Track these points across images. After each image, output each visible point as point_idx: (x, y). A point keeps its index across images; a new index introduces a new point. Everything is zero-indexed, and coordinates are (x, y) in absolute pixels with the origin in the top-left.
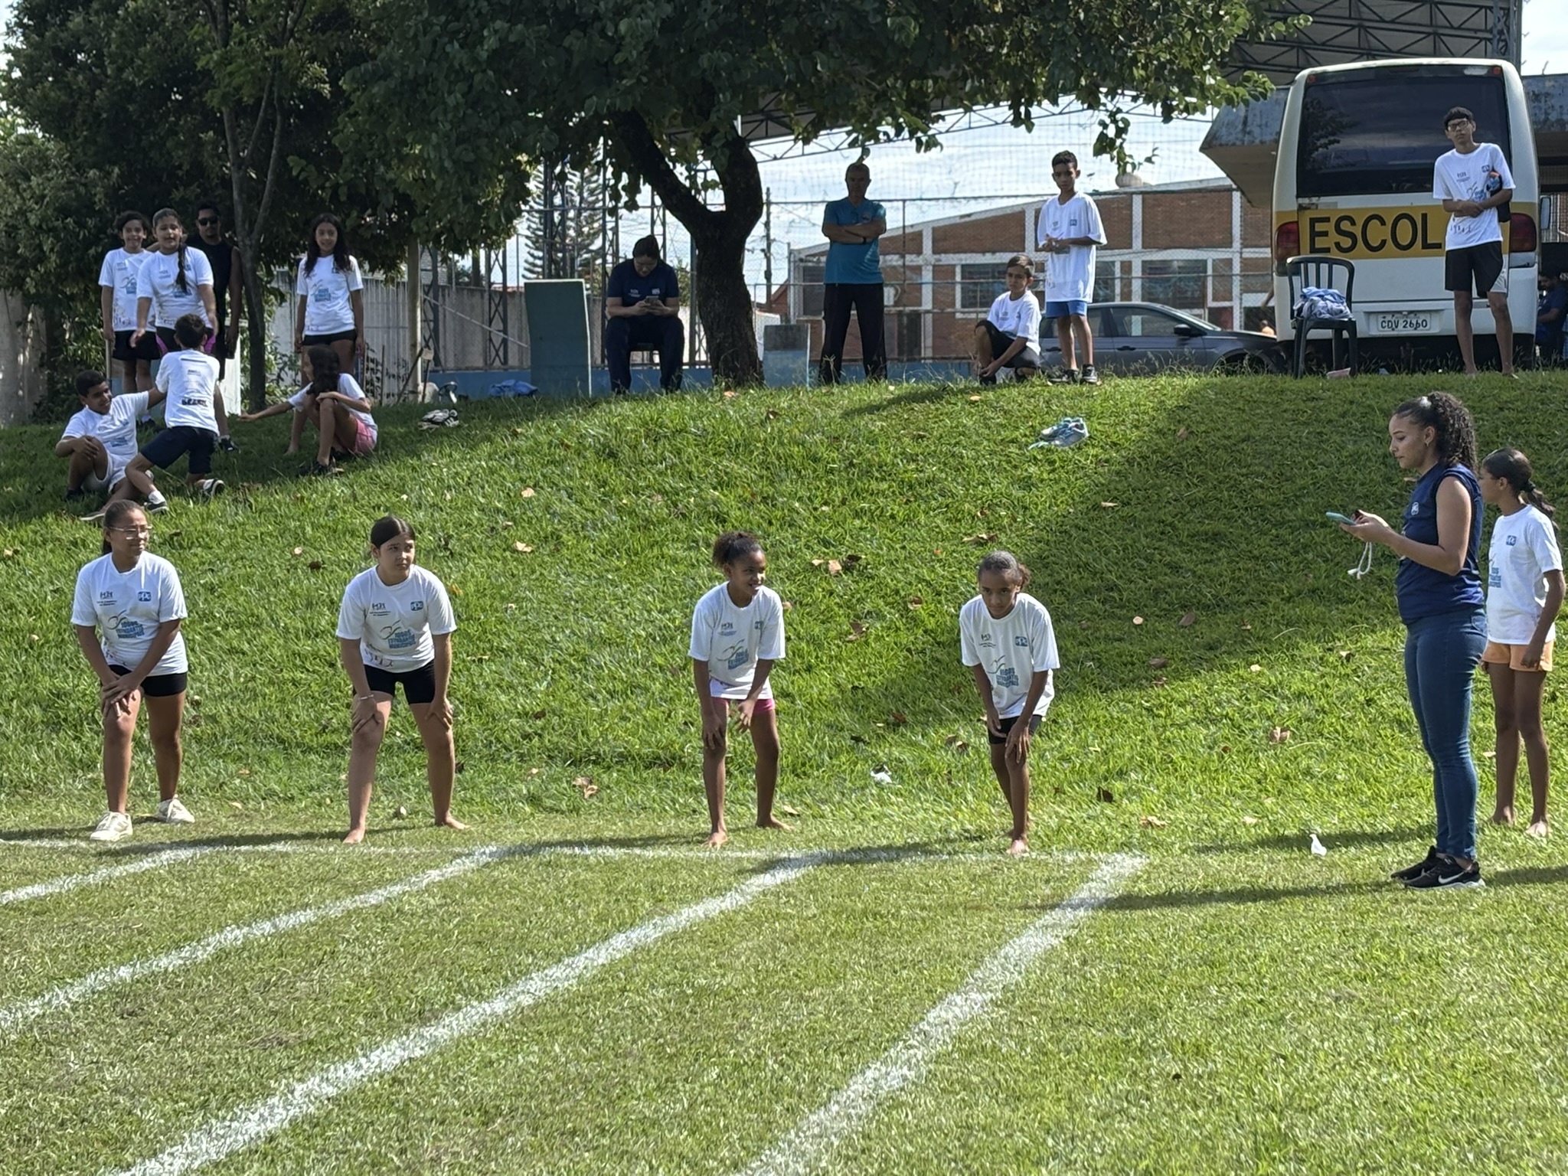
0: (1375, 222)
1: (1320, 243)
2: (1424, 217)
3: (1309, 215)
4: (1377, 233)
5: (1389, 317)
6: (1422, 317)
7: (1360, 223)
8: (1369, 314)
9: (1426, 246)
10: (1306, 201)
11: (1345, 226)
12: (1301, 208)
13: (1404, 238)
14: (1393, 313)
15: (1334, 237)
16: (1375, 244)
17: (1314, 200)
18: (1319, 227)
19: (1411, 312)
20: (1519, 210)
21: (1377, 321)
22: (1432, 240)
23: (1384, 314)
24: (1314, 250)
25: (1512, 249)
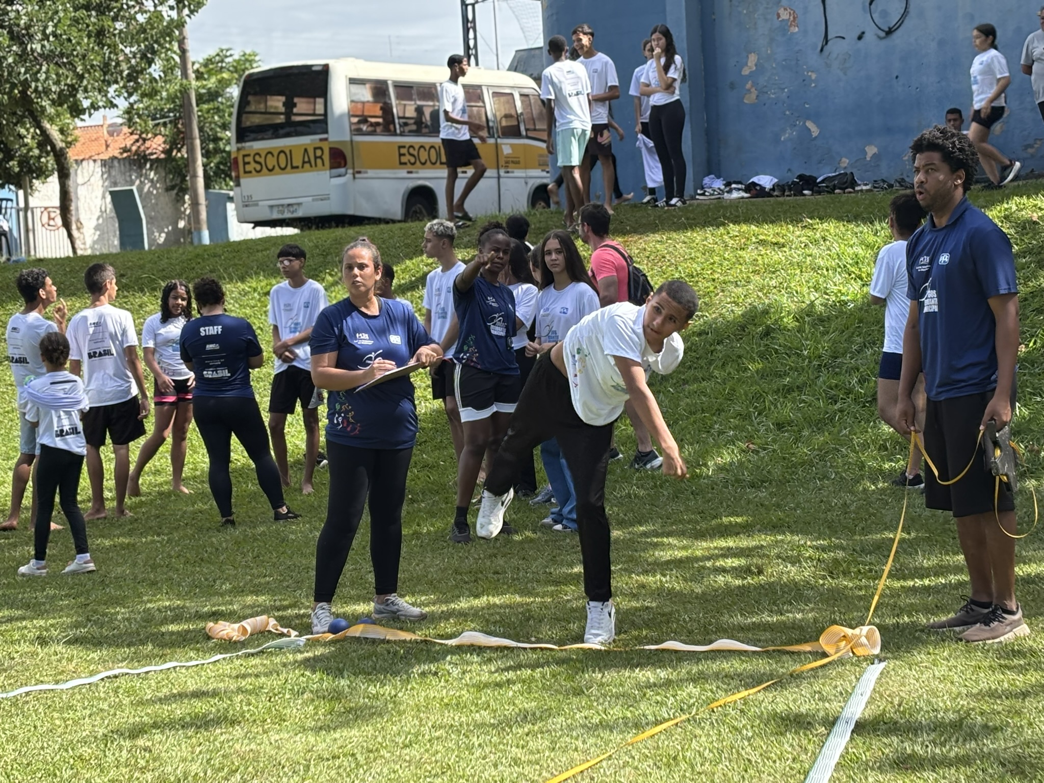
0: (269, 156)
1: (248, 168)
2: (291, 151)
3: (242, 153)
4: (271, 162)
5: (281, 208)
6: (295, 207)
7: (263, 156)
8: (271, 207)
9: (293, 167)
10: (239, 145)
11: (257, 158)
12: (239, 149)
13: (283, 165)
14: (282, 205)
15: (253, 165)
16: (270, 167)
17: (243, 144)
18: (247, 160)
19: (289, 205)
20: (332, 146)
21: (275, 210)
22: (295, 164)
23: (278, 206)
24: (245, 172)
25: (332, 167)
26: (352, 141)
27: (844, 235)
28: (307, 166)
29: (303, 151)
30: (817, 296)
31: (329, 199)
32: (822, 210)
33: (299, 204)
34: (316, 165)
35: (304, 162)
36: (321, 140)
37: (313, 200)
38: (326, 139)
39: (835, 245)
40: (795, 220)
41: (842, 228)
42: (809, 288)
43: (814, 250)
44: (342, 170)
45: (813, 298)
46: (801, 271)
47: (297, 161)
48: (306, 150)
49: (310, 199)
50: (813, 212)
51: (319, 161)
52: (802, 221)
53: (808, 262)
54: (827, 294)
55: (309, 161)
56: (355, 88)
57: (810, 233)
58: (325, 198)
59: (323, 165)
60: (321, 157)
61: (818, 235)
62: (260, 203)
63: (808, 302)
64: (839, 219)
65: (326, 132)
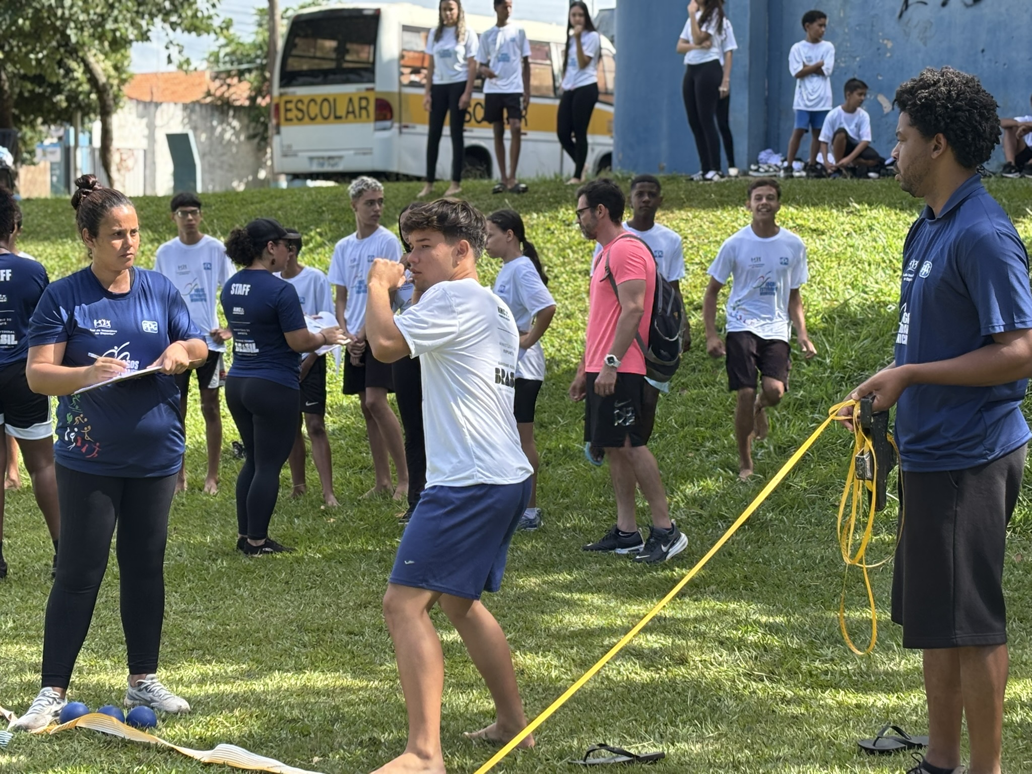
0: (312, 104)
1: (290, 115)
2: (335, 100)
3: (285, 98)
4: (314, 110)
5: (321, 161)
6: (336, 160)
7: (306, 102)
8: (311, 159)
9: (338, 118)
10: (283, 90)
11: (300, 105)
12: (281, 95)
13: (326, 114)
14: (323, 158)
15: (295, 112)
16: (313, 115)
17: (286, 90)
18: (289, 106)
19: (330, 158)
20: (380, 96)
21: (315, 162)
22: (338, 114)
23: (318, 158)
24: (287, 120)
25: (378, 119)
26: (400, 94)
27: (894, 224)
28: (351, 116)
29: (347, 100)
30: (853, 293)
31: (371, 153)
32: (874, 194)
33: (340, 157)
34: (360, 116)
35: (348, 113)
36: (368, 89)
37: (356, 154)
38: (372, 89)
39: (882, 235)
40: (841, 204)
41: (894, 217)
42: (845, 284)
43: (857, 240)
44: (387, 123)
45: (848, 297)
46: (839, 265)
47: (341, 111)
48: (351, 100)
49: (352, 152)
50: (863, 195)
51: (364, 112)
52: (848, 205)
53: (849, 254)
54: (865, 293)
55: (353, 112)
56: (408, 36)
57: (856, 220)
58: (367, 152)
59: (368, 116)
60: (366, 108)
61: (864, 223)
62: (300, 154)
63: (842, 302)
64: (892, 205)
65: (372, 81)
